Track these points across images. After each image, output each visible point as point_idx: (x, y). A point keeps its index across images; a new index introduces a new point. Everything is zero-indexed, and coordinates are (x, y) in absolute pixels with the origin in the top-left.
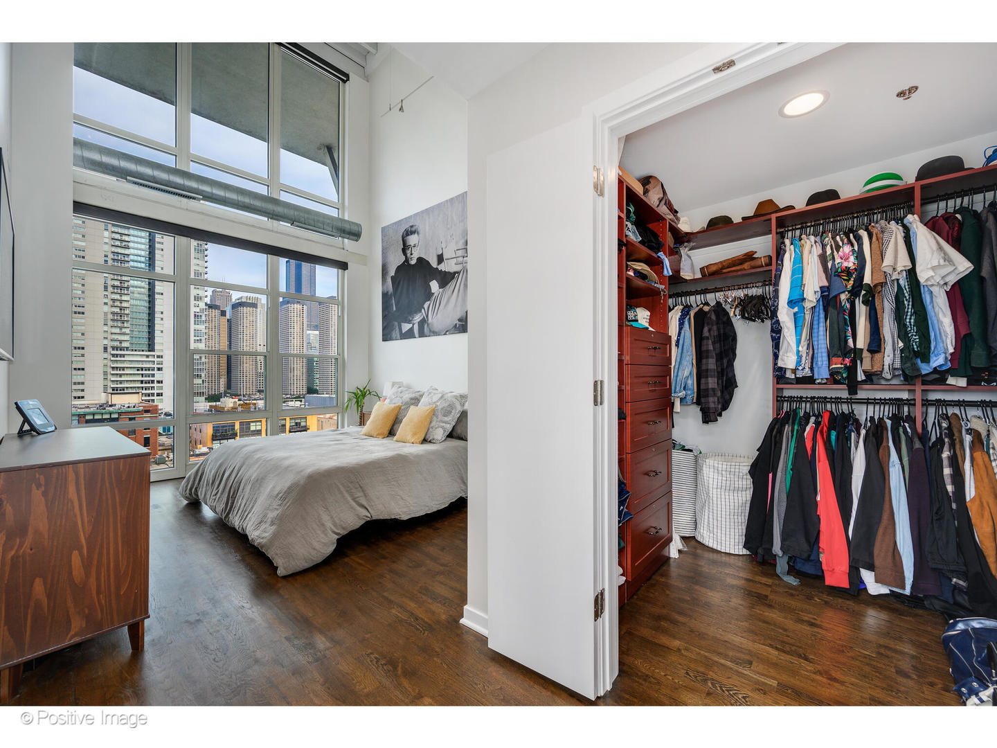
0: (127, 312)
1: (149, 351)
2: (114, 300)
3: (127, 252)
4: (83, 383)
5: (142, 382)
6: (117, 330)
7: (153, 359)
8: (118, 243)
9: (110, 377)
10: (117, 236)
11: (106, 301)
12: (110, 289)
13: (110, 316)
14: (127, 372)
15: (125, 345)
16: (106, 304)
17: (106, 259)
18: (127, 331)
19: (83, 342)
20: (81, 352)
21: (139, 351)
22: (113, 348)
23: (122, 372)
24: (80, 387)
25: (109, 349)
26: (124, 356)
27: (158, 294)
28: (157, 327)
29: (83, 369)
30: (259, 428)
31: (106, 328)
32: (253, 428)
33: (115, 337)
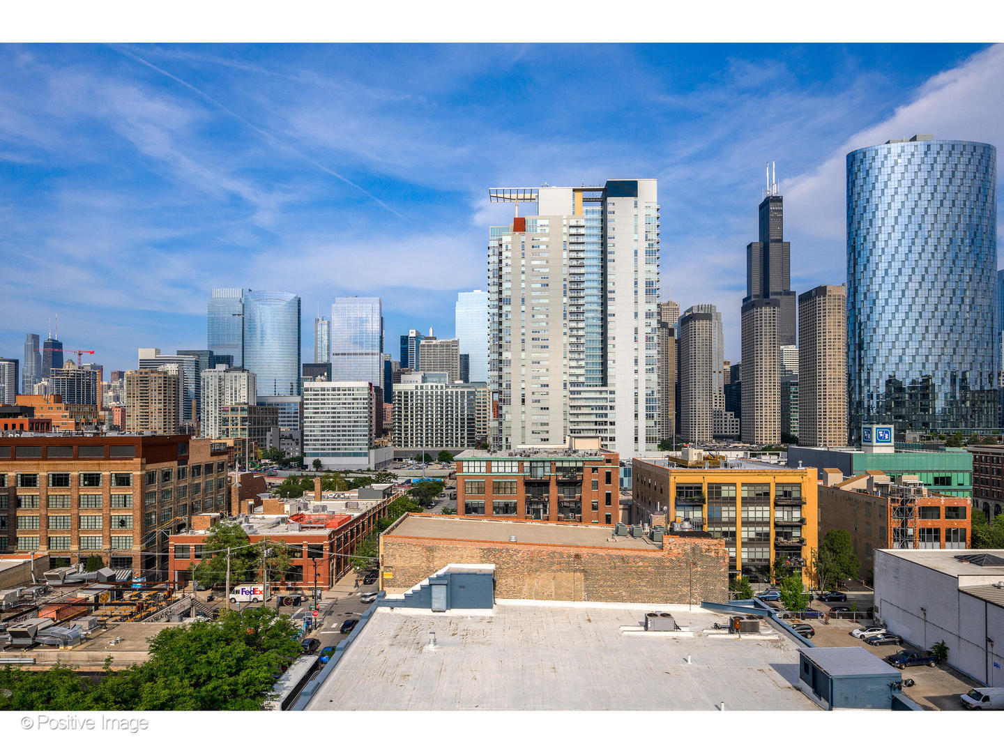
0: (583, 341)
1: (602, 386)
2: (571, 329)
3: (582, 270)
4: (547, 424)
5: (596, 423)
6: (574, 364)
7: (606, 396)
8: (574, 263)
9: (569, 416)
10: (574, 255)
11: (565, 330)
12: (569, 317)
13: (569, 348)
14: (584, 411)
15: (582, 379)
16: (565, 334)
17: (565, 283)
18: (583, 363)
19: (547, 378)
20: (546, 389)
21: (593, 386)
22: (572, 384)
23: (578, 412)
24: (545, 428)
25: (568, 385)
26: (579, 392)
27: (611, 315)
28: (610, 356)
29: (548, 408)
30: (732, 494)
31: (565, 362)
32: (724, 494)
33: (573, 371)
